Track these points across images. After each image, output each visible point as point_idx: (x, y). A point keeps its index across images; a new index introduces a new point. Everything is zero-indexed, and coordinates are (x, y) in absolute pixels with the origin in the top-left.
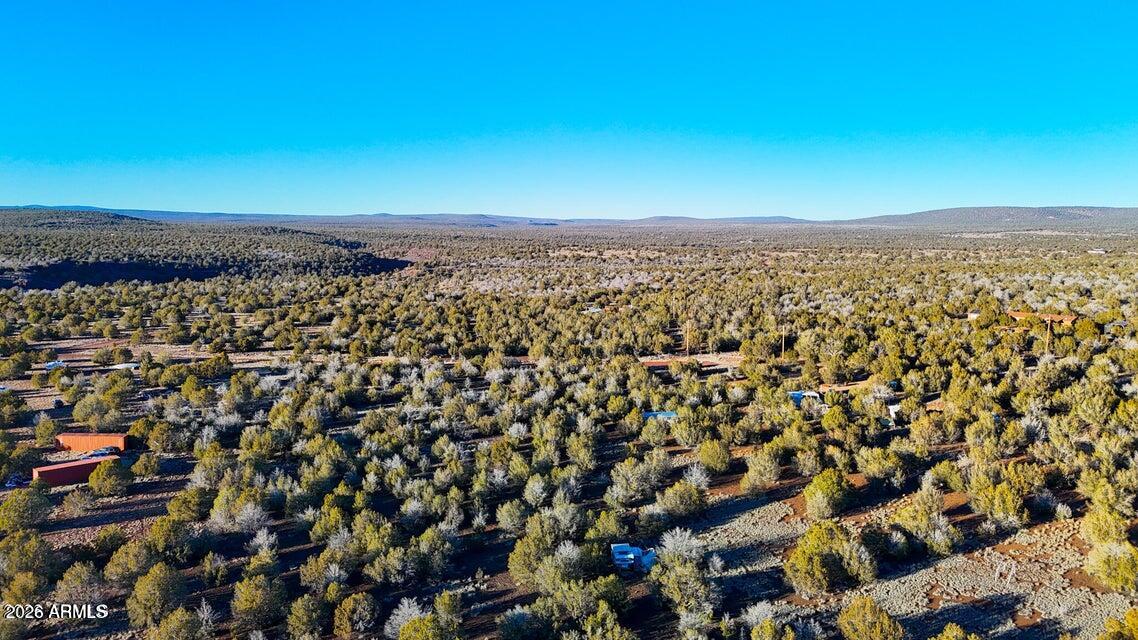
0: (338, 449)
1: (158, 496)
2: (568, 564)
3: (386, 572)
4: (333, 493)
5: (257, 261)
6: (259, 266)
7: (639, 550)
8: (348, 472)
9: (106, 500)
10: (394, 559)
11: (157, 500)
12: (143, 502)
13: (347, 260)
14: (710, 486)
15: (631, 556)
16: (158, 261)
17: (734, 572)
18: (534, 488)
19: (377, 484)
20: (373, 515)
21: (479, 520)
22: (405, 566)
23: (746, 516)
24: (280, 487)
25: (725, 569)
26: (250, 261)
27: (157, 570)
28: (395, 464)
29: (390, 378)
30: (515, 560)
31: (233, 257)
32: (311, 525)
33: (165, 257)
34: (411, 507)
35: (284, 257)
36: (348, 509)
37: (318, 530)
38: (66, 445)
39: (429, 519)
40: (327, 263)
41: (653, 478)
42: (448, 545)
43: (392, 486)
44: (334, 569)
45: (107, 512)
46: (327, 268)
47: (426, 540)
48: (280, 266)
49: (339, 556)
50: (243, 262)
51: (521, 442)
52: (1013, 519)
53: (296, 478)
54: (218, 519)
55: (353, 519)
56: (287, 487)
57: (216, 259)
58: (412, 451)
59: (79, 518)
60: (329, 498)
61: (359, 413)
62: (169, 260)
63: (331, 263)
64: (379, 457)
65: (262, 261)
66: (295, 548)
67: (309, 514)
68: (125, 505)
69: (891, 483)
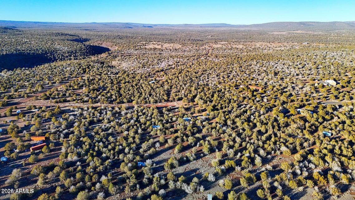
0: (89, 140)
1: (56, 152)
2: (130, 167)
3: (100, 170)
4: (89, 152)
5: (56, 51)
6: (57, 53)
7: (142, 163)
8: (92, 146)
9: (46, 154)
10: (101, 167)
11: (56, 154)
12: (54, 154)
13: (84, 49)
14: (160, 146)
15: (141, 164)
16: (25, 52)
17: (157, 166)
18: (127, 150)
19: (98, 149)
20: (97, 158)
21: (116, 157)
22: (103, 169)
23: (164, 153)
24: (79, 150)
25: (156, 165)
26: (54, 51)
27: (63, 172)
28: (101, 144)
29: (99, 114)
30: (121, 166)
31: (48, 50)
32: (86, 160)
33: (27, 50)
34: (104, 155)
35: (64, 49)
36: (93, 156)
37: (88, 161)
38: (33, 139)
39: (108, 158)
40: (78, 51)
41: (150, 145)
42: (110, 164)
43: (101, 149)
44: (92, 170)
45: (47, 157)
46: (78, 53)
47: (107, 163)
48: (63, 52)
49: (92, 167)
50: (52, 51)
51: (126, 135)
52: (207, 153)
53: (82, 148)
54: (69, 159)
55: (94, 159)
56: (81, 151)
57: (43, 51)
58: (104, 140)
59: (43, 159)
60: (89, 154)
61: (93, 126)
62: (28, 51)
63: (79, 51)
64: (98, 142)
65: (58, 51)
66: (84, 164)
67: (86, 157)
68: (50, 155)
69: (191, 145)
